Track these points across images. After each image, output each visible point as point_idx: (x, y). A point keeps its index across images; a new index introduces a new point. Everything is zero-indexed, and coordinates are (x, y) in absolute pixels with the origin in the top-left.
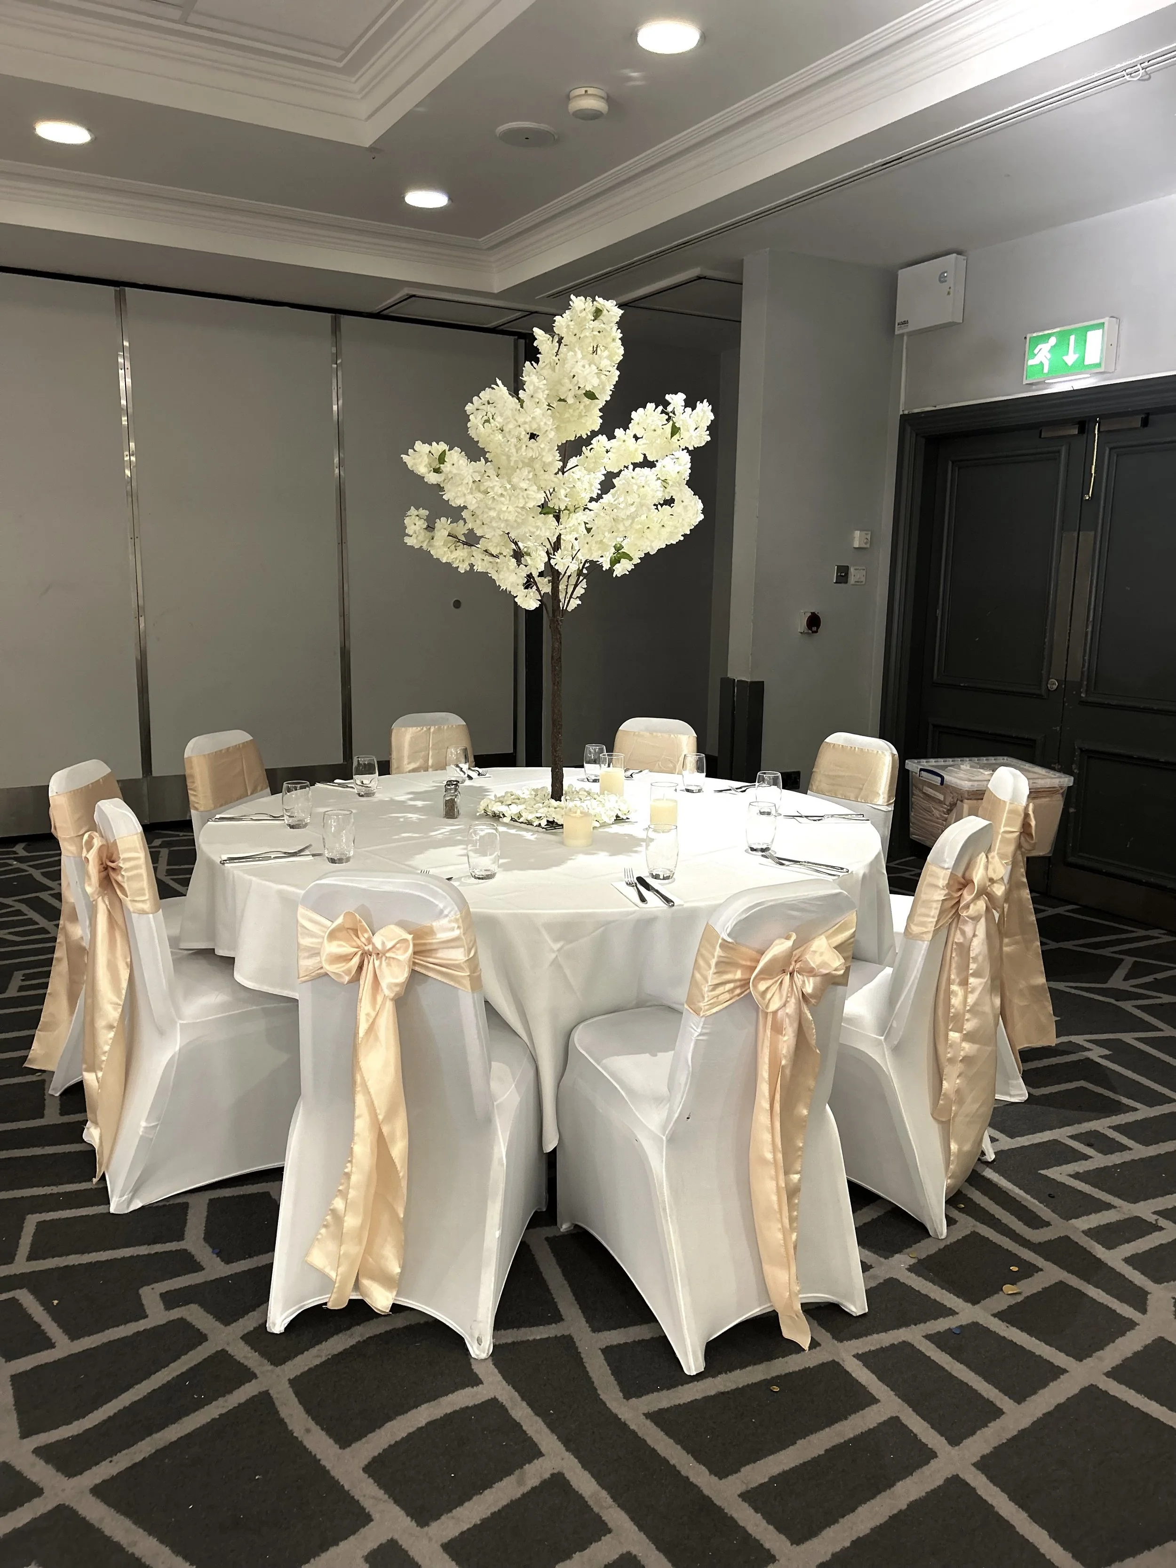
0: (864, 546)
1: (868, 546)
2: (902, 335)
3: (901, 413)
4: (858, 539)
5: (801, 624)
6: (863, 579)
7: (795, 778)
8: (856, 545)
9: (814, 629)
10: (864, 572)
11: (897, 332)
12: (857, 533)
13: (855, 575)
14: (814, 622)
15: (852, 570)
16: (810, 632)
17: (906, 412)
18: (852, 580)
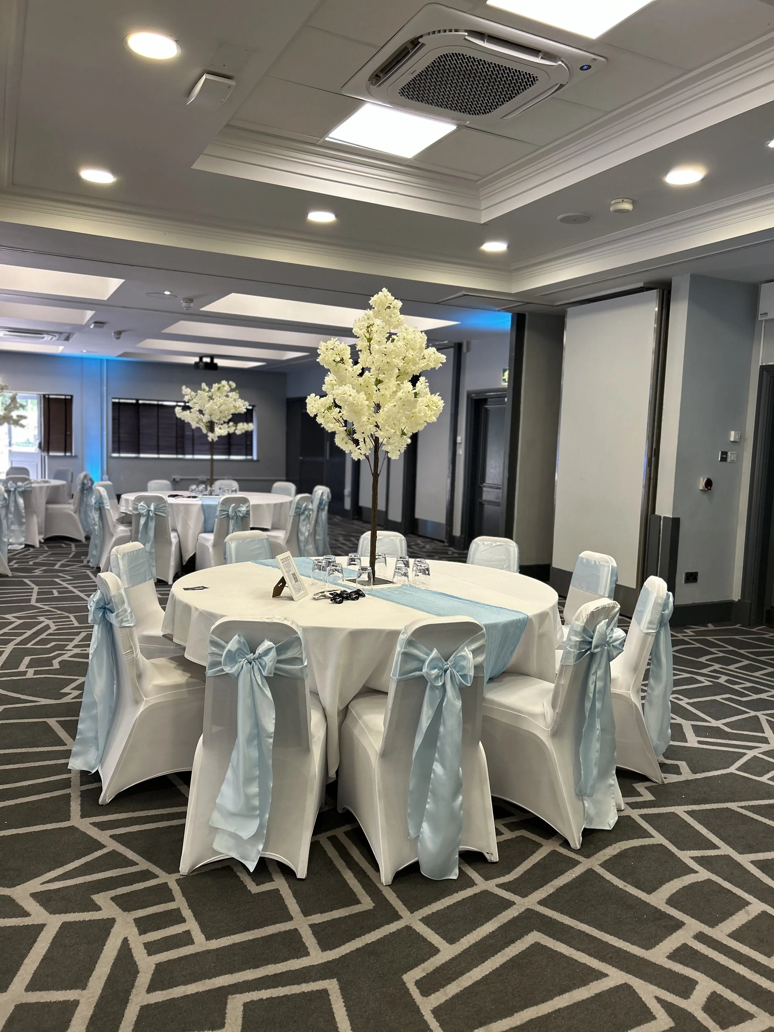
0: (737, 440)
1: (739, 440)
2: (762, 321)
3: (761, 364)
4: (733, 436)
5: (702, 484)
6: (735, 459)
7: (695, 576)
8: (732, 439)
9: (709, 488)
10: (736, 455)
11: (760, 319)
12: (733, 433)
13: (730, 457)
14: (709, 483)
15: (729, 454)
16: (706, 489)
17: (764, 364)
18: (729, 460)
